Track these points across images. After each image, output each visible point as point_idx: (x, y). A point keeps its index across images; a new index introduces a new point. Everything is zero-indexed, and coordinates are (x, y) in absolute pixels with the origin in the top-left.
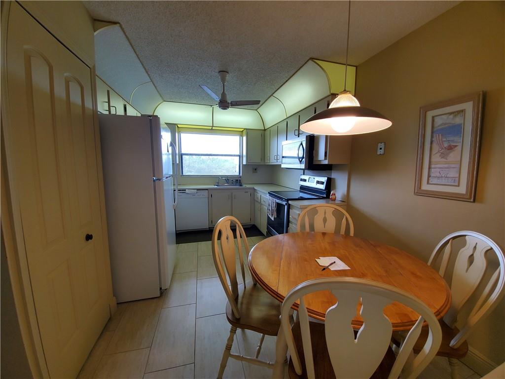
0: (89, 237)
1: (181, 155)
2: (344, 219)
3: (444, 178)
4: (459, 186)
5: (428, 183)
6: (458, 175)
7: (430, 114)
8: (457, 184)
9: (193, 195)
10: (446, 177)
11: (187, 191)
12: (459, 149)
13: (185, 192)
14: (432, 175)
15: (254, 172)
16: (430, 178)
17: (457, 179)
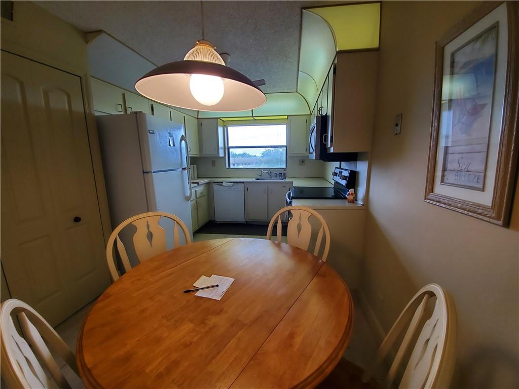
0: (77, 220)
1: (229, 148)
2: (322, 229)
3: (463, 173)
4: (483, 190)
5: (442, 181)
6: (483, 168)
7: (449, 49)
8: (480, 186)
9: (229, 187)
10: (468, 171)
11: (224, 184)
12: (488, 109)
13: (222, 185)
14: (449, 167)
15: (300, 165)
16: (446, 173)
17: (482, 174)
